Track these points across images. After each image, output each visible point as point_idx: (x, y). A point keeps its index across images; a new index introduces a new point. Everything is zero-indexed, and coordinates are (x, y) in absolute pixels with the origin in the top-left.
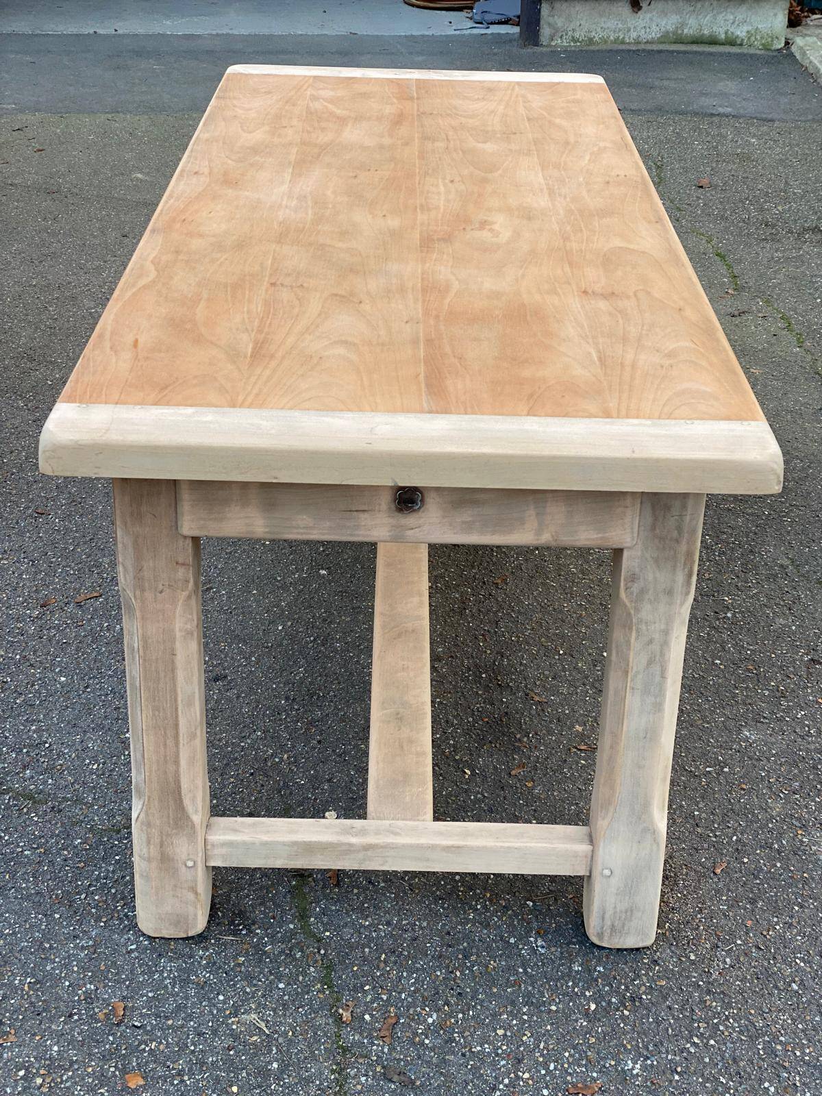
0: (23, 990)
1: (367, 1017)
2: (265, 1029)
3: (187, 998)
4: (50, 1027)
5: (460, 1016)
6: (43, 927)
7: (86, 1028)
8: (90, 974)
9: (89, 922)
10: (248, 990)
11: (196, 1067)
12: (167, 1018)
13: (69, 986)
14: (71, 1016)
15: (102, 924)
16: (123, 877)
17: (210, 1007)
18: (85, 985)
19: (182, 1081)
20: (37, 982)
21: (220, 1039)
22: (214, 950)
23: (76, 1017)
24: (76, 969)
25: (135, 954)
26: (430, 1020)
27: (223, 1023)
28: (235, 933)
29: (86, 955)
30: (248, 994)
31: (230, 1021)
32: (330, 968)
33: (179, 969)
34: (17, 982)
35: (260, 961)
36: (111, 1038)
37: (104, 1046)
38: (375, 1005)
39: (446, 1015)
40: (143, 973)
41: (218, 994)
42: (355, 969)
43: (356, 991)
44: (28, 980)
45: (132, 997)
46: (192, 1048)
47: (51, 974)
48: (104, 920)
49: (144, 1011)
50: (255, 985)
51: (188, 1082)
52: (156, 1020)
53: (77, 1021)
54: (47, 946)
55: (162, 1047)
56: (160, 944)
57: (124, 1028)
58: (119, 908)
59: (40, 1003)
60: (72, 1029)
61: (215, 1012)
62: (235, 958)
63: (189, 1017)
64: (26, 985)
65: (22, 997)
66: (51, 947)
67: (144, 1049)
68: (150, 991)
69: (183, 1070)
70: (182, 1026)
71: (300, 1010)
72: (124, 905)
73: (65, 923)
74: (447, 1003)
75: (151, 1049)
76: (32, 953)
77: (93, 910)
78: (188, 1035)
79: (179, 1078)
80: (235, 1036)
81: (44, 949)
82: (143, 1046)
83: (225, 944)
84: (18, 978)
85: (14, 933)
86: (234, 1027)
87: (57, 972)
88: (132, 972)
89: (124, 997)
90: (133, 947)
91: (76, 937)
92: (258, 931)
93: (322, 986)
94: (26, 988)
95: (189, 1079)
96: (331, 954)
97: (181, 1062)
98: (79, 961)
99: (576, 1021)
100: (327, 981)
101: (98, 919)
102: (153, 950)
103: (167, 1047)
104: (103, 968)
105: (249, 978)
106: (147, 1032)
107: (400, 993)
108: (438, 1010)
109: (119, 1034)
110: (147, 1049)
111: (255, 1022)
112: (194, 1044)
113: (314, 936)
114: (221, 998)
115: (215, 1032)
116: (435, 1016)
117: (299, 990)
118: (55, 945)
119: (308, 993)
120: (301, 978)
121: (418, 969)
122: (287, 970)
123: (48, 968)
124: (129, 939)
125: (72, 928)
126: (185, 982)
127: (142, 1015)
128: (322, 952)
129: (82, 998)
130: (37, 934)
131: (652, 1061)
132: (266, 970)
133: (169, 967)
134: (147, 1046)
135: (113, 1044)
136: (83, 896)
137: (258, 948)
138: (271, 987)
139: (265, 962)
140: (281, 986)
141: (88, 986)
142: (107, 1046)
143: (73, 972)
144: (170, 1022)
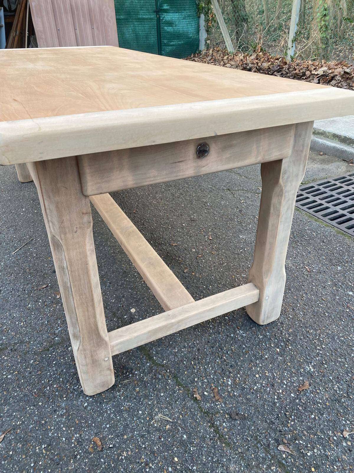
0: (43, 453)
1: (205, 393)
2: (169, 420)
3: (125, 420)
4: (68, 469)
5: (239, 376)
6: (37, 413)
7: (87, 460)
8: (73, 429)
9: (58, 400)
10: (150, 403)
11: (151, 455)
12: (123, 435)
13: (66, 440)
14: (76, 457)
15: (65, 399)
16: (62, 371)
17: (138, 419)
18: (73, 435)
19: (150, 468)
20: (49, 445)
21: (153, 434)
22: (123, 390)
23: (78, 457)
24: (64, 429)
25: (89, 408)
26: (230, 383)
27: (149, 425)
28: (127, 377)
29: (65, 419)
30: (151, 405)
31: (152, 423)
32: (175, 377)
33: (114, 407)
34: (37, 450)
35: (146, 387)
36: (102, 460)
37: (101, 467)
38: (205, 386)
39: (233, 378)
40: (98, 416)
41: (138, 411)
42: (186, 373)
43: (193, 383)
44: (43, 446)
45: (100, 432)
46: (144, 446)
47: (53, 437)
48: (65, 396)
49: (110, 436)
50: (151, 399)
51: (153, 467)
52: (118, 439)
53: (80, 458)
54: (43, 422)
55: (129, 453)
56: (98, 398)
57: (105, 451)
58: (69, 387)
59: (56, 457)
60: (80, 465)
61: (142, 421)
62: (134, 390)
63: (133, 430)
64: (43, 450)
65: (44, 457)
66: (46, 422)
67: (122, 458)
68: (107, 424)
69: (147, 461)
70: (132, 436)
71: (177, 402)
72: (70, 385)
73: (46, 406)
74: (230, 373)
75: (125, 457)
76: (37, 430)
77: (57, 393)
78: (138, 440)
79: (147, 467)
80: (158, 430)
81: (42, 425)
82: (120, 457)
83: (125, 385)
84: (37, 448)
85: (23, 422)
86: (156, 425)
87: (55, 435)
88: (92, 417)
89: (96, 434)
90: (86, 404)
91: (55, 411)
92: (136, 372)
93: (179, 387)
94: (44, 451)
95: (153, 465)
96: (172, 370)
97: (143, 457)
98: (64, 424)
99: (277, 358)
100: (179, 384)
101: (62, 397)
102: (96, 402)
103: (132, 452)
104: (77, 422)
105: (146, 396)
106: (118, 448)
107: (210, 376)
108: (229, 377)
109: (105, 456)
110: (123, 458)
111: (162, 418)
112: (143, 444)
113: (160, 365)
114: (140, 412)
115: (148, 432)
116: (230, 380)
117: (171, 393)
118: (47, 420)
119: (175, 393)
120: (168, 387)
121: (209, 363)
122: (160, 386)
123: (50, 435)
124: (82, 401)
125: (51, 407)
126: (120, 412)
127: (111, 439)
128: (168, 371)
129: (76, 444)
130: (35, 418)
131: (314, 363)
132: (151, 390)
133: (108, 407)
134: (122, 456)
135: (105, 463)
136: (48, 388)
137: (141, 380)
138: (158, 397)
139: (148, 386)
140: (162, 394)
141: (76, 436)
142: (103, 466)
143: (64, 431)
144: (125, 437)
